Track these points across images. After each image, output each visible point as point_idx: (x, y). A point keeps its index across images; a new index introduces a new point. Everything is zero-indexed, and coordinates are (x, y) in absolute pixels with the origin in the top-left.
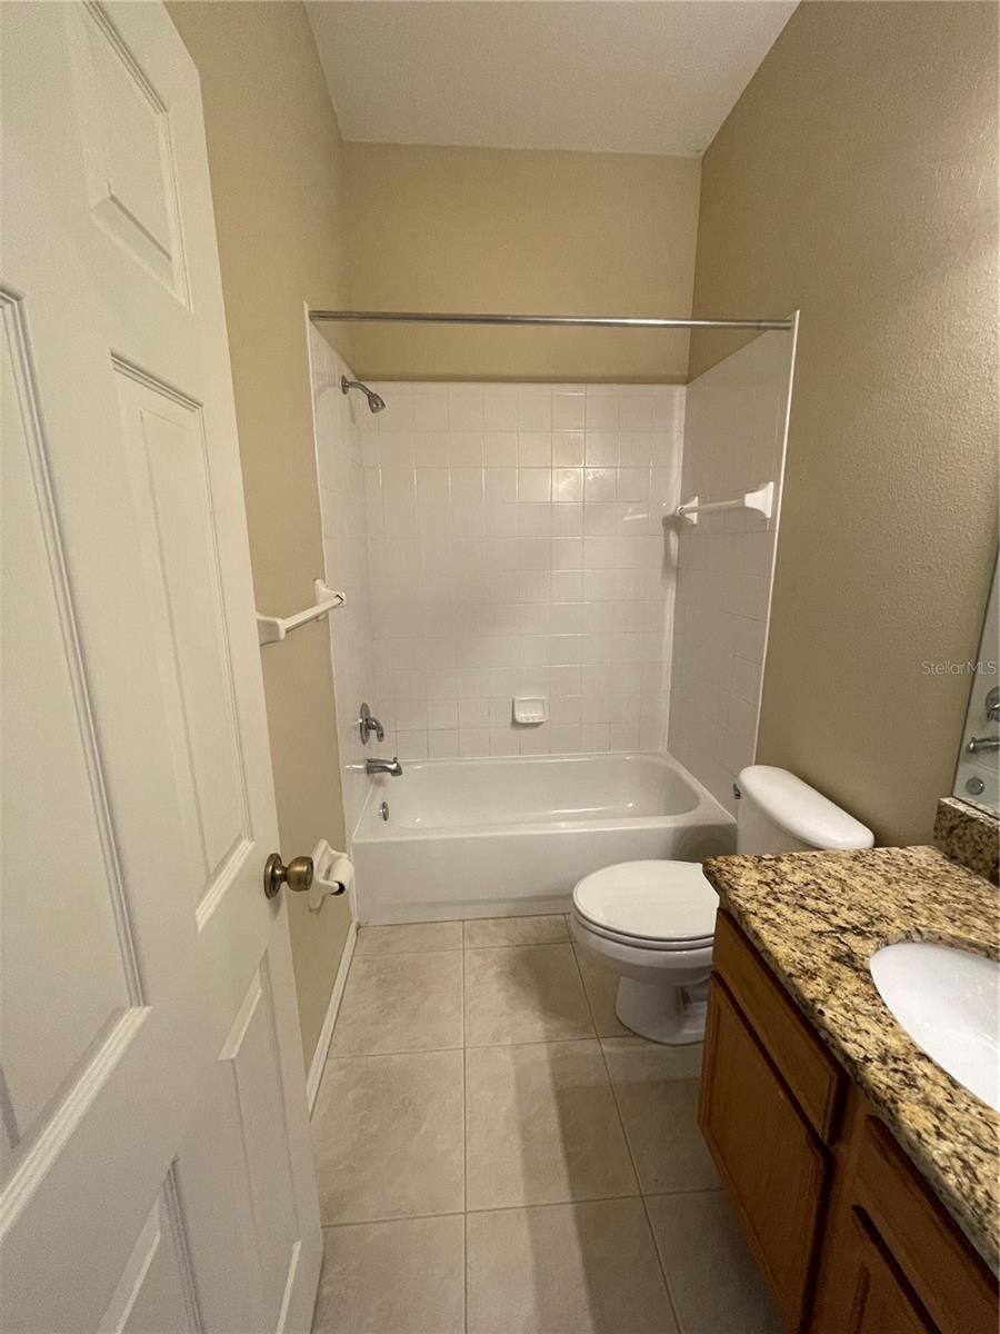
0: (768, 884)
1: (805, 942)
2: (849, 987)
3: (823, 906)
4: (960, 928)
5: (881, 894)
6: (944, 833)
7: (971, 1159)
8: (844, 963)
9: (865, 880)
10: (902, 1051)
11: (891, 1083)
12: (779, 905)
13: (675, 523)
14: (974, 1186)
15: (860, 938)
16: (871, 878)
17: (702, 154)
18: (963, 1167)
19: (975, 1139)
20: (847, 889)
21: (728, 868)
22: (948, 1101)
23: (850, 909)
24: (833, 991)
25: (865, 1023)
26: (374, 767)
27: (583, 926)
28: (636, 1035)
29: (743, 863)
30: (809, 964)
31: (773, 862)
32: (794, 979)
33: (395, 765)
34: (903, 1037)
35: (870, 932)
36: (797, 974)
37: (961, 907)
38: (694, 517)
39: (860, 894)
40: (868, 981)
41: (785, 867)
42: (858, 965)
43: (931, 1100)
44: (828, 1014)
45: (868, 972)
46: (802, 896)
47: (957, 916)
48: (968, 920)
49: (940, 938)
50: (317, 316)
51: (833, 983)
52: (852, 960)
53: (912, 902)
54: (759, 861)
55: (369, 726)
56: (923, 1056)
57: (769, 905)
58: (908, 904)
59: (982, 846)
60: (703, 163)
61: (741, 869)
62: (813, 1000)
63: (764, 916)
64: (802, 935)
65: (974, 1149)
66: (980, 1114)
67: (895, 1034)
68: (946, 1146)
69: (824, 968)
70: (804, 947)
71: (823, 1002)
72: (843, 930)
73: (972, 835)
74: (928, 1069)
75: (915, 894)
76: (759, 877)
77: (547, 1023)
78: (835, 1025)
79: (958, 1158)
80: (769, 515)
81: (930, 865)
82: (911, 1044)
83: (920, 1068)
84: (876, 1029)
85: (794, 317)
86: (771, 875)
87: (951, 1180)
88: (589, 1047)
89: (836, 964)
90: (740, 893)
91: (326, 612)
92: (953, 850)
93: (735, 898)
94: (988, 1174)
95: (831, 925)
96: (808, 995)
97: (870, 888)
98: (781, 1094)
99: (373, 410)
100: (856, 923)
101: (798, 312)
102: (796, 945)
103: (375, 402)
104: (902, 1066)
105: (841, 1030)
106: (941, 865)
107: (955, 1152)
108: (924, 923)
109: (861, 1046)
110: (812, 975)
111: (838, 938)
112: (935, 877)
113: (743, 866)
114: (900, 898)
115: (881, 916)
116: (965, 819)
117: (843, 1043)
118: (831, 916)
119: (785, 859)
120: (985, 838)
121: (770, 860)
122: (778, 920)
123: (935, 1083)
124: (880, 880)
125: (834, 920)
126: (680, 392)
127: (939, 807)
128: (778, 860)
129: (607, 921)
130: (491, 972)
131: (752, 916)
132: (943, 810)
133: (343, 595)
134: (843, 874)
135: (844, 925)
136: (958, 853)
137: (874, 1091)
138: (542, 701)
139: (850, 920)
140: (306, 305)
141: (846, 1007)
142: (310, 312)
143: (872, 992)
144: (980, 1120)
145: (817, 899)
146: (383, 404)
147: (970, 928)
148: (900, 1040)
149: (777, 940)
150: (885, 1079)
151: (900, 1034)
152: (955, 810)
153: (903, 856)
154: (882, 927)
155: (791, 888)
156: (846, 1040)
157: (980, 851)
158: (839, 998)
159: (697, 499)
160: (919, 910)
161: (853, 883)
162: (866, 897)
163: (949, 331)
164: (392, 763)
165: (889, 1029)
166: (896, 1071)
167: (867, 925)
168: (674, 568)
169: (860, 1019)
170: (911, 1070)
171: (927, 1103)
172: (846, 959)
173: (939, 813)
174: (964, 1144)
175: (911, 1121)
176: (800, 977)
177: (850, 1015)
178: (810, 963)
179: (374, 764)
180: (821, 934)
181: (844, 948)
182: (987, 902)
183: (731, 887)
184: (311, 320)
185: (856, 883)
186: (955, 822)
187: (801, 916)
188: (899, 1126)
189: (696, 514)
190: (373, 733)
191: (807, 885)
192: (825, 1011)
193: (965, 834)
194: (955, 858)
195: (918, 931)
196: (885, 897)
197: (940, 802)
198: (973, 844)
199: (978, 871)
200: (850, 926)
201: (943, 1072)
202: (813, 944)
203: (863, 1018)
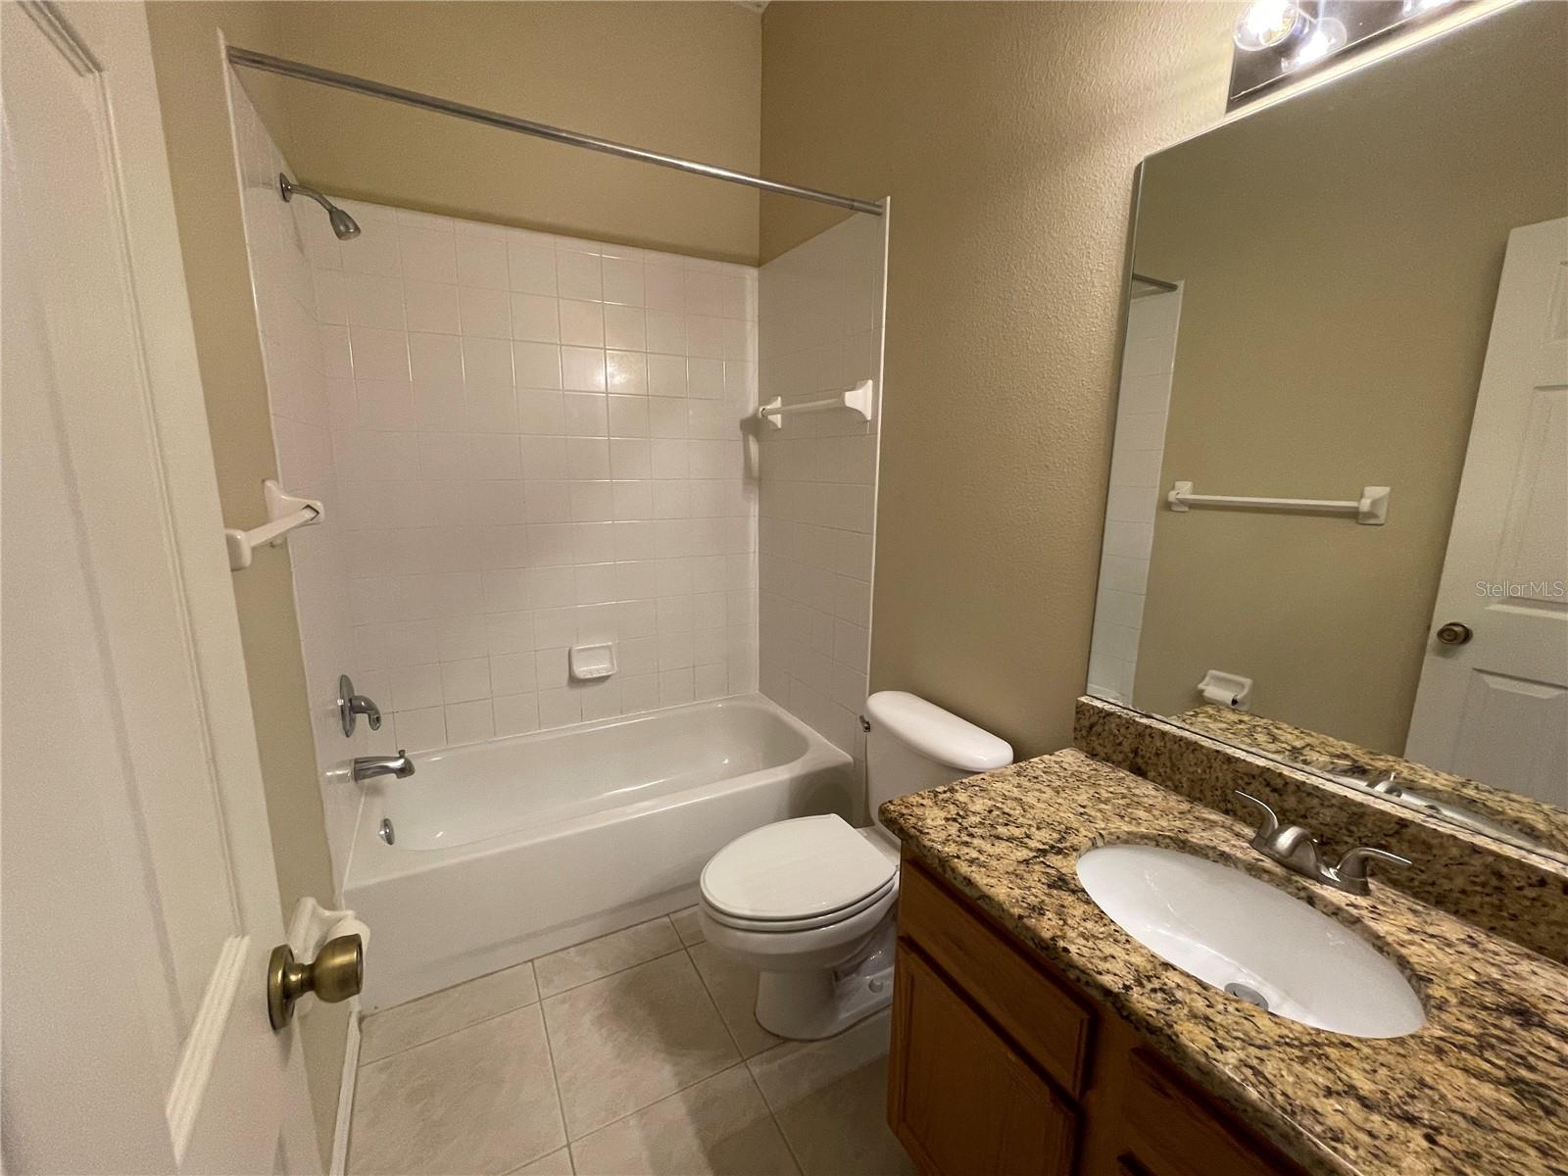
0: (955, 820)
1: (1017, 876)
2: (1076, 913)
3: (1017, 832)
4: (1130, 823)
5: (1056, 806)
6: (1084, 733)
7: (1255, 1062)
8: (1060, 888)
9: (1037, 794)
10: (1149, 967)
11: (1158, 1007)
12: (976, 842)
13: (754, 426)
14: (1272, 1091)
15: (1060, 857)
16: (1040, 791)
17: (761, 10)
18: (1254, 1074)
19: (1247, 1039)
20: (1026, 807)
21: (908, 811)
22: (1208, 1006)
23: (1038, 828)
24: (1065, 923)
25: (1109, 949)
26: (364, 770)
27: (718, 922)
28: (786, 1040)
29: (921, 801)
30: (1031, 900)
31: (948, 794)
32: (1025, 920)
33: (402, 761)
34: (1143, 951)
35: (1066, 848)
36: (1027, 914)
37: (1120, 802)
38: (777, 419)
39: (1040, 811)
40: (1089, 902)
41: (962, 797)
42: (1072, 886)
43: (1195, 1010)
44: (1073, 949)
45: (1083, 890)
46: (992, 826)
47: (1123, 812)
48: (1132, 813)
49: (1118, 838)
50: (238, 57)
51: (1061, 912)
52: (1064, 881)
53: (1084, 807)
54: (936, 796)
55: (355, 708)
56: (1167, 966)
57: (966, 844)
58: (1082, 810)
59: (1121, 739)
60: (762, 21)
61: (922, 809)
62: (1053, 939)
63: (967, 857)
64: (1011, 869)
65: (1253, 1050)
66: (1237, 1010)
67: (1136, 950)
68: (1231, 1057)
69: (1047, 900)
70: (1019, 881)
71: (1063, 938)
72: (1044, 852)
73: (1110, 730)
74: (1178, 979)
75: (1083, 798)
76: (943, 814)
77: (677, 1064)
78: (1084, 959)
79: (1246, 1066)
80: (869, 418)
81: (1079, 766)
82: (1152, 956)
83: (1171, 979)
84: (1117, 951)
85: (885, 204)
86: (953, 810)
87: (1253, 1093)
88: (733, 1078)
89: (1055, 892)
90: (933, 837)
91: (284, 535)
92: (1093, 748)
93: (930, 844)
94: (1275, 1072)
95: (1031, 849)
96: (1047, 935)
97: (1045, 802)
98: (1012, 1057)
99: (339, 235)
100: (1051, 842)
101: (889, 198)
102: (1011, 882)
103: (342, 224)
104: (1156, 984)
105: (1092, 963)
106: (1088, 765)
107: (1241, 1060)
108: (1103, 826)
109: (1115, 975)
110: (1039, 910)
111: (1043, 862)
112: (1089, 778)
113: (922, 805)
114: (1073, 805)
115: (1067, 828)
116: (1103, 714)
117: (1099, 977)
118: (1026, 840)
119: (957, 788)
120: (1123, 730)
121: (945, 792)
122: (982, 858)
123: (1190, 992)
124: (1049, 792)
125: (1033, 844)
126: (751, 275)
127: (1077, 708)
128: (952, 790)
129: (751, 910)
130: (587, 1020)
131: (956, 860)
132: (1081, 709)
133: (318, 505)
134: (1016, 793)
135: (1042, 847)
136: (1099, 749)
137: (1147, 1022)
138: (608, 647)
139: (1044, 841)
140: (221, 35)
141: (1082, 935)
142: (229, 48)
143: (1096, 912)
144: (1241, 1017)
145: (1006, 825)
146: (357, 229)
147: (1137, 820)
148: (1142, 956)
149: (993, 881)
150: (1151, 1004)
151: (1139, 949)
152: (1093, 707)
153: (1056, 762)
154: (1072, 840)
155: (977, 819)
156: (1100, 973)
157: (1120, 744)
158: (1073, 928)
159: (779, 398)
160: (1093, 813)
161: (1029, 800)
162: (1046, 812)
163: (1049, 233)
164: (396, 759)
165: (1128, 946)
166: (1154, 990)
167: (1060, 841)
168: (757, 479)
169: (1101, 944)
170: (1165, 984)
171: (1195, 1016)
172: (1060, 883)
173: (1077, 713)
174: (1243, 1049)
175: (1192, 1041)
176: (1030, 917)
177: (1090, 944)
178: (1033, 898)
179: (365, 766)
180: (1026, 862)
181: (1053, 872)
182: (1137, 792)
183: (921, 832)
184: (231, 61)
185: (1030, 799)
186: (1095, 719)
187: (1001, 848)
188: (1184, 1052)
189: (779, 416)
190: (362, 719)
191: (990, 812)
192: (1069, 947)
193: (1104, 730)
194: (1096, 755)
195: (1100, 834)
196: (1061, 808)
197: (1078, 701)
198: (1112, 738)
199: (1118, 764)
200: (1047, 847)
201: (1188, 976)
202: (1026, 875)
203: (1100, 941)
